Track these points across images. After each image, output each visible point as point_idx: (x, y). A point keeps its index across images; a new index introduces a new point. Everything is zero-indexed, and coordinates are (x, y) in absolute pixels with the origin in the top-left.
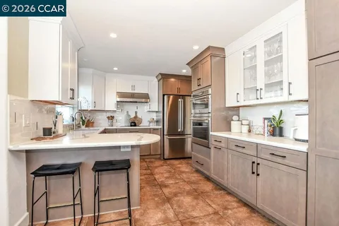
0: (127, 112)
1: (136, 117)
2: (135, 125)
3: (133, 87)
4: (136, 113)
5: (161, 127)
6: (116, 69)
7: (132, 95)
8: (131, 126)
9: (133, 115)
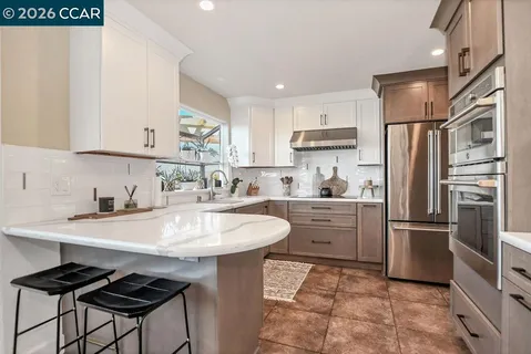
0: (318, 168)
1: (334, 178)
2: (329, 195)
3: (324, 118)
4: (335, 169)
5: (382, 200)
6: (280, 87)
7: (325, 134)
8: (322, 196)
9: (328, 175)
